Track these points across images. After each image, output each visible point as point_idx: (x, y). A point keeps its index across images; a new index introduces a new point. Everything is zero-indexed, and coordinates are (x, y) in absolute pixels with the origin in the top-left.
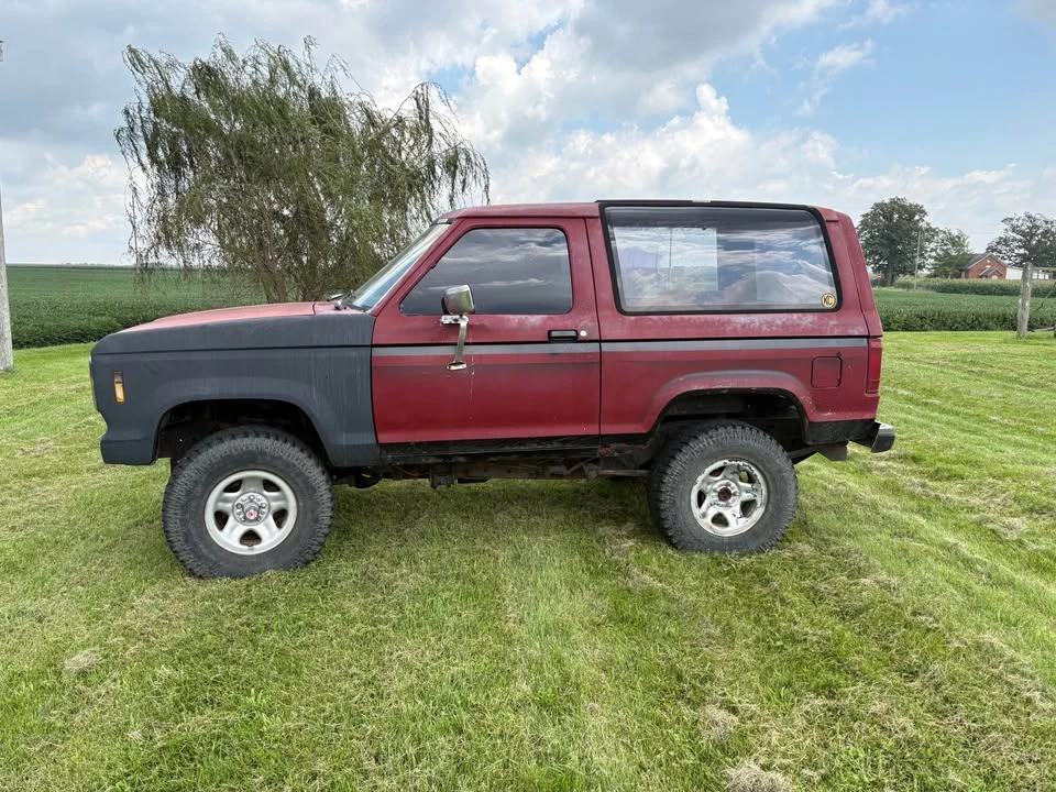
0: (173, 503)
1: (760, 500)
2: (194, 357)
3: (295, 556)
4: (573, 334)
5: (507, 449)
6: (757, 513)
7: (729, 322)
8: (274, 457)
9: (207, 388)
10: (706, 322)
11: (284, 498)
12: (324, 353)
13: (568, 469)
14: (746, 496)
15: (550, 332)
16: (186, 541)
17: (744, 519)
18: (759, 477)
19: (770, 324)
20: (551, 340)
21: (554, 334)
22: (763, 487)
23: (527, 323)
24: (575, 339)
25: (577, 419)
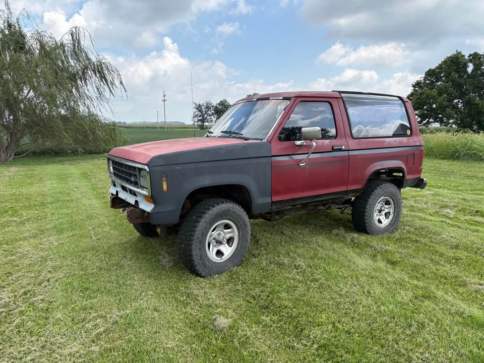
0: (195, 240)
1: (391, 211)
2: (200, 165)
3: (238, 259)
4: (340, 148)
5: (317, 199)
6: (391, 217)
7: (384, 142)
8: (234, 212)
9: (207, 181)
10: (378, 142)
11: (233, 232)
12: (254, 161)
13: (325, 207)
14: (387, 211)
15: (333, 147)
16: (201, 259)
17: (387, 220)
18: (392, 202)
19: (395, 141)
20: (333, 150)
21: (335, 148)
22: (393, 206)
23: (325, 143)
24: (340, 150)
25: (342, 184)
